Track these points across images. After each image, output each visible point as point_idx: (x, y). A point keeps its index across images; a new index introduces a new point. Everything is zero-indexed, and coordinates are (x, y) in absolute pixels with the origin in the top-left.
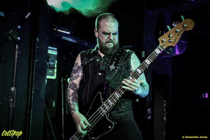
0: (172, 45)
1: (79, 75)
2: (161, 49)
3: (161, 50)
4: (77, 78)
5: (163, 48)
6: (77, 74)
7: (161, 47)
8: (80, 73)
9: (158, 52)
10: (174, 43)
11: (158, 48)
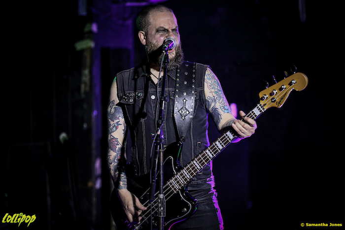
0: (276, 106)
1: (119, 123)
2: (261, 109)
3: (261, 111)
4: (117, 128)
5: (263, 109)
6: (116, 121)
7: (262, 107)
8: (120, 118)
9: (257, 113)
10: (279, 103)
11: (258, 108)
